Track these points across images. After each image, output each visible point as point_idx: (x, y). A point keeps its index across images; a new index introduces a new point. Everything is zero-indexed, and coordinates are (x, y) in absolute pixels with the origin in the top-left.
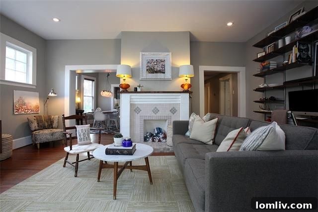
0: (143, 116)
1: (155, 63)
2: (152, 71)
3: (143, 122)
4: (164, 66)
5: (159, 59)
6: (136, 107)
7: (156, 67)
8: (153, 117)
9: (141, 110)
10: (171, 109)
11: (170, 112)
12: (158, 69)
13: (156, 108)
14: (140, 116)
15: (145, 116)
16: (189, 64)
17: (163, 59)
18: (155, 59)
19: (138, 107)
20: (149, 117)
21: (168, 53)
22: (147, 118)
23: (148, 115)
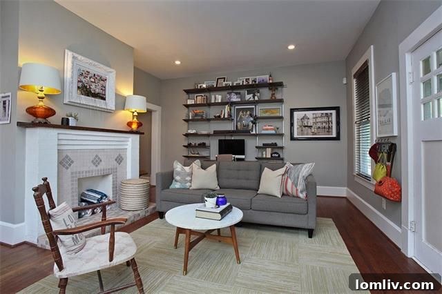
0: (76, 173)
1: (93, 80)
2: (85, 90)
3: (76, 184)
4: (104, 88)
5: (99, 74)
6: (64, 155)
7: (93, 87)
8: (92, 171)
9: (72, 162)
10: (116, 157)
11: (115, 162)
12: (97, 91)
13: (97, 156)
14: (72, 173)
15: (79, 173)
16: (132, 93)
17: (104, 78)
18: (92, 72)
19: (67, 156)
20: (86, 172)
21: (112, 70)
22: (84, 175)
23: (85, 169)
